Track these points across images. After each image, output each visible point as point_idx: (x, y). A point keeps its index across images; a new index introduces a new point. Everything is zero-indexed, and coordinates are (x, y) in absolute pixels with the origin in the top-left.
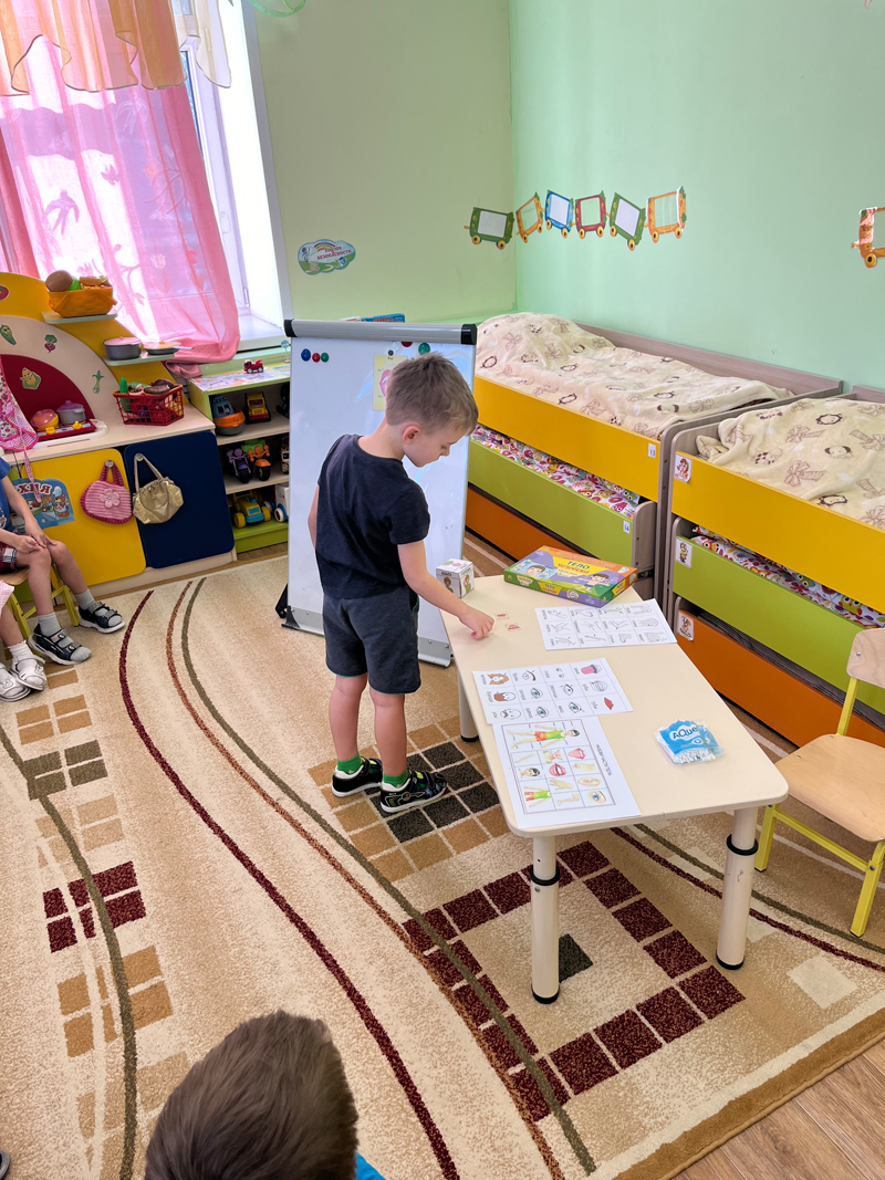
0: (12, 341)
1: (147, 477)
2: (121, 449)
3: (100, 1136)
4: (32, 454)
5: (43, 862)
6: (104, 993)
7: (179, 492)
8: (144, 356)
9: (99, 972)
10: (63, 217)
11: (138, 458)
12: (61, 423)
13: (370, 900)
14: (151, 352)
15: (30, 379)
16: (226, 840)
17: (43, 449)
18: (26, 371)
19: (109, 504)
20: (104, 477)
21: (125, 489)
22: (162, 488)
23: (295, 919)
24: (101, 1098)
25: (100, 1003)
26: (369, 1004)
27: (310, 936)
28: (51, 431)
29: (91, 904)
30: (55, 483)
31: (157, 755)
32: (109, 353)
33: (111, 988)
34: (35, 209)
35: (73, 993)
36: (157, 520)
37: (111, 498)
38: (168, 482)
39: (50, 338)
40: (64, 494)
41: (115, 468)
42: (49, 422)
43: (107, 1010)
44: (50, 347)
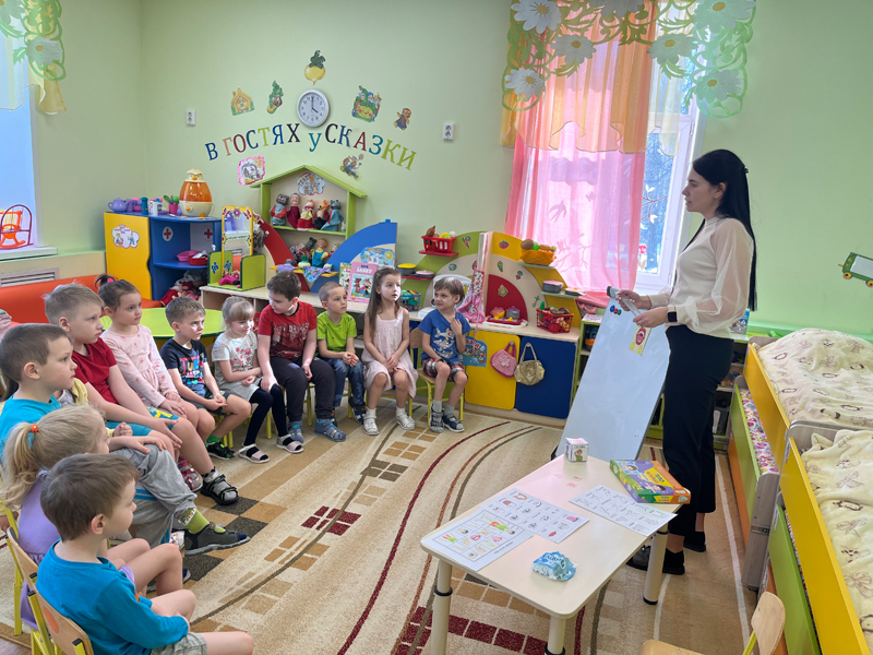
0: (501, 270)
1: (528, 357)
2: (521, 337)
3: (240, 587)
4: (480, 326)
5: (336, 497)
6: (296, 550)
7: (543, 372)
8: (562, 294)
9: (305, 541)
10: (558, 214)
11: (529, 345)
12: (505, 316)
13: (420, 588)
14: (567, 292)
15: (503, 291)
16: (401, 531)
17: (486, 325)
18: (502, 286)
19: (503, 364)
20: (507, 350)
21: (515, 360)
22: (535, 367)
23: (384, 574)
24: (254, 577)
25: (294, 550)
26: (366, 621)
27: (381, 584)
28: (496, 318)
29: (331, 520)
30: (483, 344)
31: (421, 485)
32: (545, 288)
33: (302, 549)
34: (543, 207)
35: (290, 542)
36: (525, 382)
37: (505, 361)
38: (538, 364)
39: (520, 273)
40: (485, 351)
41: (514, 346)
42: (499, 314)
43: (292, 554)
44: (518, 277)
